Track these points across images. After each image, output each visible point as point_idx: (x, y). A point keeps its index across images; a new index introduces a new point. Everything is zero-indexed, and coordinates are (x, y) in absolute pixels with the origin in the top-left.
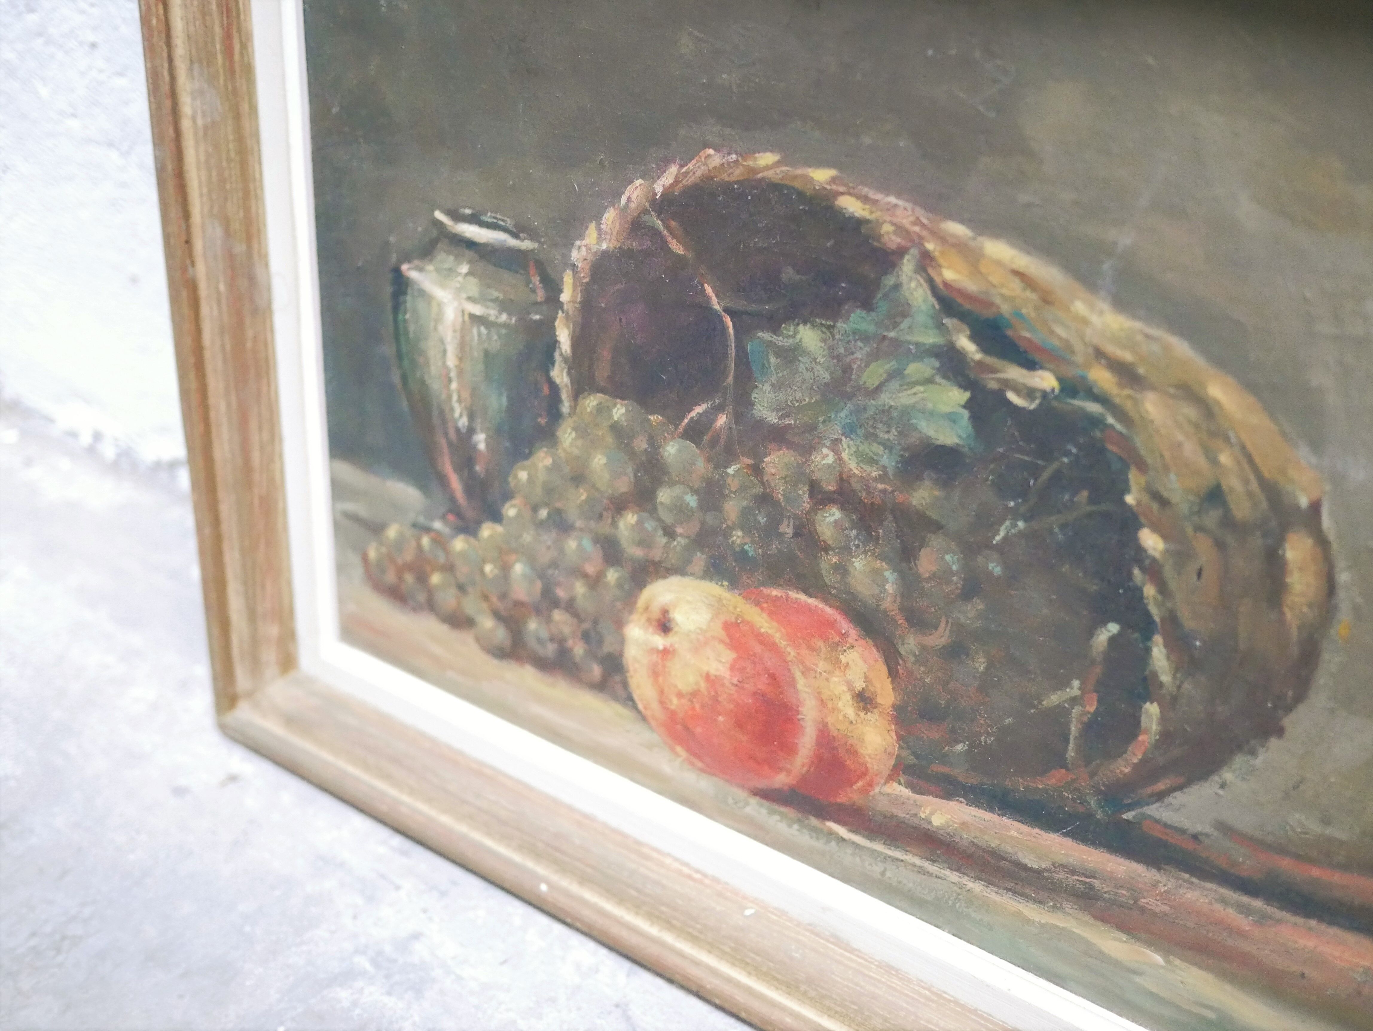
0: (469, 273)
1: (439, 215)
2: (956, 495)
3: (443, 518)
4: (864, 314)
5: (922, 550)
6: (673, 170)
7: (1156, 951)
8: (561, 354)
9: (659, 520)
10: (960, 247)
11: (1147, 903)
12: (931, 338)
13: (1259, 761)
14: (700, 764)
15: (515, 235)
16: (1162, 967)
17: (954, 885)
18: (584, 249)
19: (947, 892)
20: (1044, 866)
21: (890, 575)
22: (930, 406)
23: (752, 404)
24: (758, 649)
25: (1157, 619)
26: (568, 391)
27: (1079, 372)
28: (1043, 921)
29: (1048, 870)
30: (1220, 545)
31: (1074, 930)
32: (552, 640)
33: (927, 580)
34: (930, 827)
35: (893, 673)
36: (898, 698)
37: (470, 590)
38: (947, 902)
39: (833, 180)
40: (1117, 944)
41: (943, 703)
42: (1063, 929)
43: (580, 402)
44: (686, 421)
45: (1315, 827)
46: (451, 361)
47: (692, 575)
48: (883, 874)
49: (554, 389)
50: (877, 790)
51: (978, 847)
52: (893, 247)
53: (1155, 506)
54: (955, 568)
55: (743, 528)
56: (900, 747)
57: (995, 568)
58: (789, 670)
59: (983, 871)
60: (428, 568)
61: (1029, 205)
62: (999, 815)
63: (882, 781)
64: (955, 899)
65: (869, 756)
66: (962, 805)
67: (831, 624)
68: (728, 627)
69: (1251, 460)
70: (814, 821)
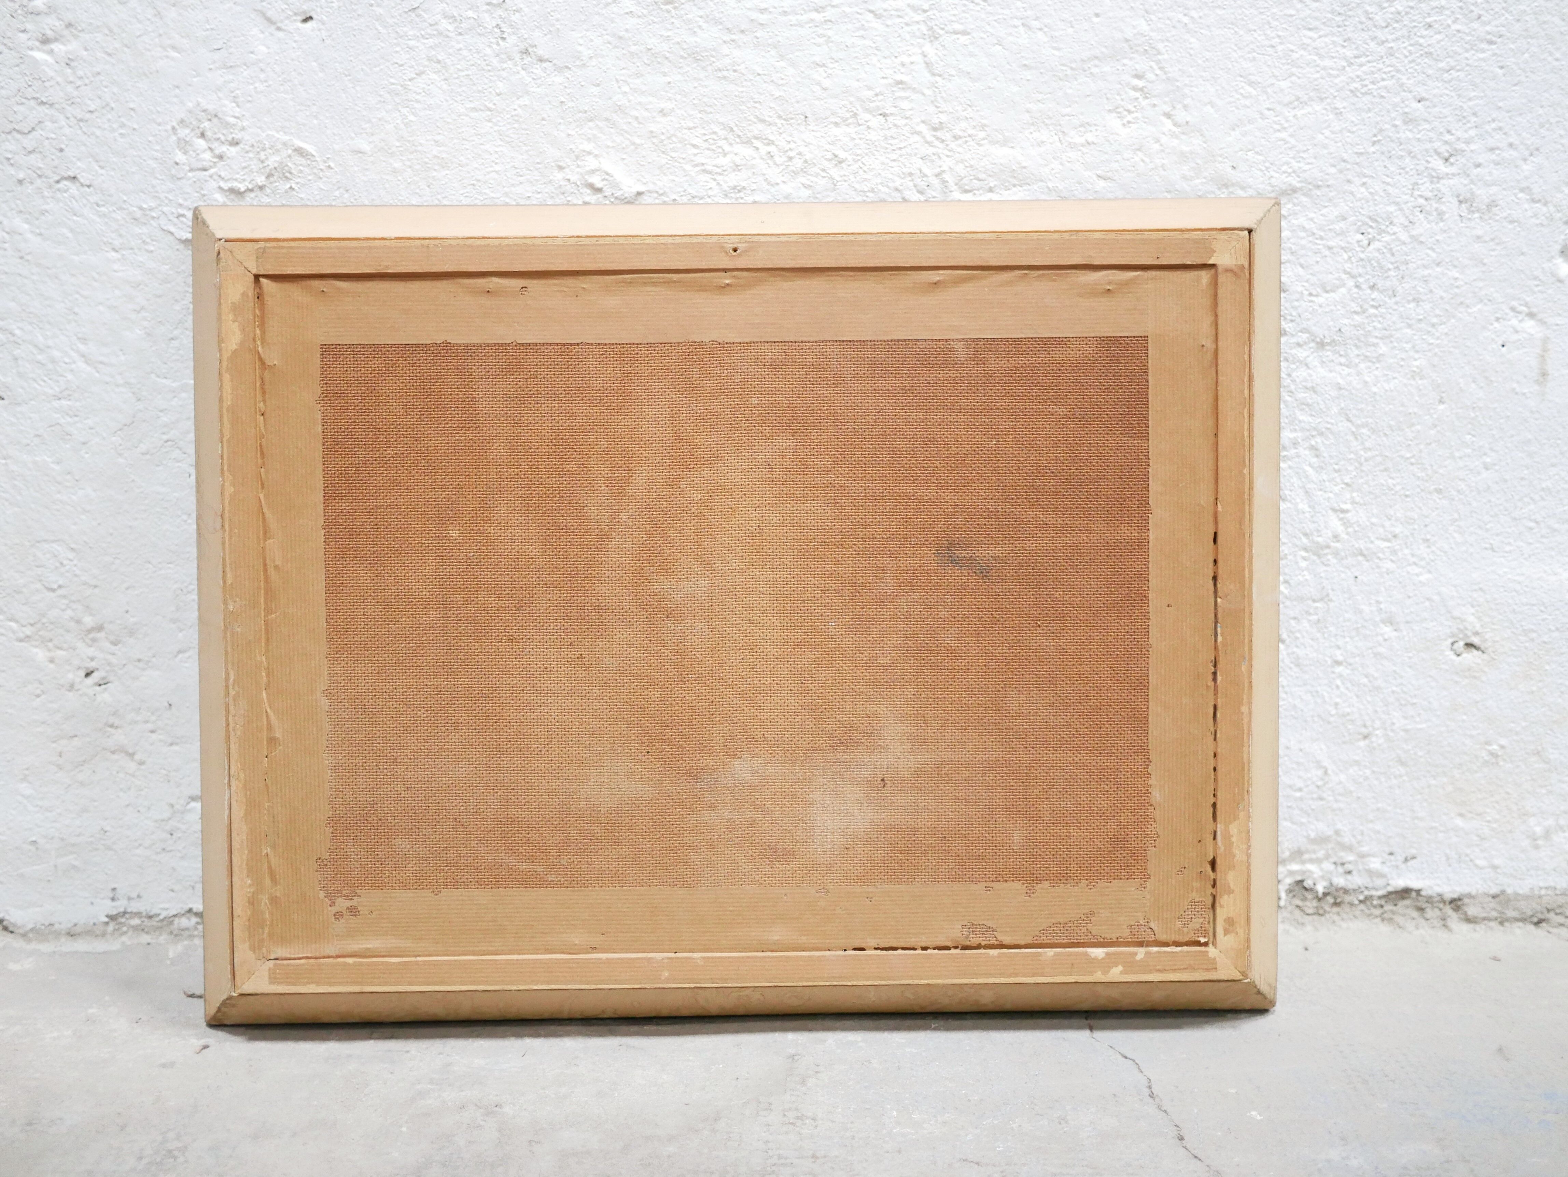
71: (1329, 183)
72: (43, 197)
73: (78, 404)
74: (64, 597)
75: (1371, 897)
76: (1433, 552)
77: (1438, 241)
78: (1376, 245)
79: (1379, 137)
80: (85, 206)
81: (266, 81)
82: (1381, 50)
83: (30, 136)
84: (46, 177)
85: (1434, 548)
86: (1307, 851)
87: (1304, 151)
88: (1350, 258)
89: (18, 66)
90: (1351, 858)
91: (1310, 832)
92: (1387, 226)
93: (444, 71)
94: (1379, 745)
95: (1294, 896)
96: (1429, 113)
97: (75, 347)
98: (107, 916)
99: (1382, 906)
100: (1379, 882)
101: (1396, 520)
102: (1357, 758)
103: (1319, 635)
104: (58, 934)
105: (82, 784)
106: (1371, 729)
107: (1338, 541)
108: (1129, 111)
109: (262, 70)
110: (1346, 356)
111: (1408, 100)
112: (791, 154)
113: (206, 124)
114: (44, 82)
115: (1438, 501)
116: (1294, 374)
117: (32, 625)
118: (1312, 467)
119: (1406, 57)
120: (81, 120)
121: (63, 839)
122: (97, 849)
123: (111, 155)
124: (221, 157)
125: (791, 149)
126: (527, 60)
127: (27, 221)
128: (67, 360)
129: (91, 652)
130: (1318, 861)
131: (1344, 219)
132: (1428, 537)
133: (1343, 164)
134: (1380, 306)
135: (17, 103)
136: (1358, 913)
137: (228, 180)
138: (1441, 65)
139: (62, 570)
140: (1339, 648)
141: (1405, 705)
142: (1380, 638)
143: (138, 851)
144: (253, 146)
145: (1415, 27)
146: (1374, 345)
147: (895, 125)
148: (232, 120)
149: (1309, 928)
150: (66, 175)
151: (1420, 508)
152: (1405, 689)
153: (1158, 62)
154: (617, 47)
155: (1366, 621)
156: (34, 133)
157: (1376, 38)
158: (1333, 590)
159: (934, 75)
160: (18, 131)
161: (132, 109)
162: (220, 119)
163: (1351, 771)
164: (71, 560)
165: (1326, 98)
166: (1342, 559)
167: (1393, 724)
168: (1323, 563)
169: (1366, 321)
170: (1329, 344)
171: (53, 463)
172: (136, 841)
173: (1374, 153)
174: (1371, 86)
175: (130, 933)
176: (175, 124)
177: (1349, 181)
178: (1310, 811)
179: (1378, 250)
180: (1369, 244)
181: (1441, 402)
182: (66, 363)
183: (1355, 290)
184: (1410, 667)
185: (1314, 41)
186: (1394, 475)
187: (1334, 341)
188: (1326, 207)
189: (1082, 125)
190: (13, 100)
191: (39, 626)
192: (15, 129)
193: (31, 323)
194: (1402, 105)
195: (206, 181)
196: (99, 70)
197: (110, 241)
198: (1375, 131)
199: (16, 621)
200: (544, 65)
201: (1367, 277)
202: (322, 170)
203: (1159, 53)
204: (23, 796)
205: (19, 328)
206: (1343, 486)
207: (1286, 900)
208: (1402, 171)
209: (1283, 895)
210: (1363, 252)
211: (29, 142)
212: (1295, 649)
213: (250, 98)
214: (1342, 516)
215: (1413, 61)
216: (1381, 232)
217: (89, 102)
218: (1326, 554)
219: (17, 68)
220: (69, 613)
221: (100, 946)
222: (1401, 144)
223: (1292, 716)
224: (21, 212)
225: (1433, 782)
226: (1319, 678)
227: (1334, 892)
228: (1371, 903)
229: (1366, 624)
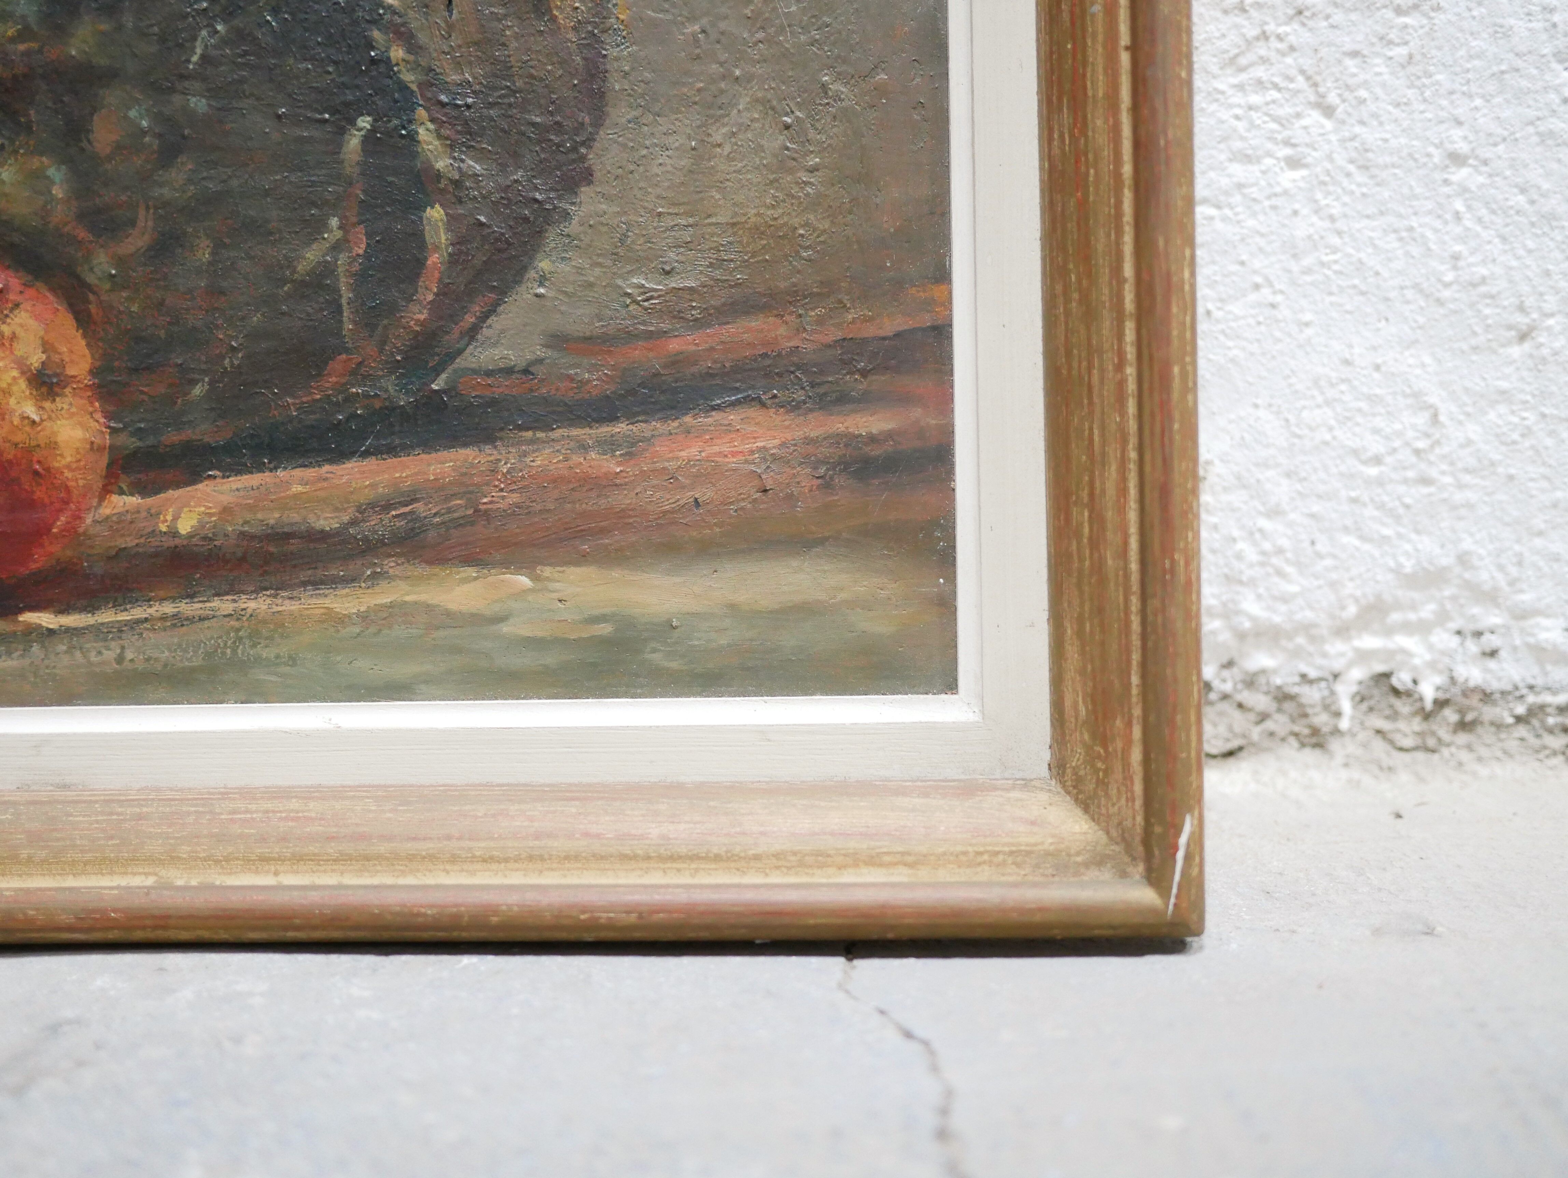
5: (95, 118)
7: (518, 571)
11: (491, 502)
13: (574, 227)
16: (530, 590)
17: (227, 619)
19: (221, 637)
20: (346, 519)
21: (56, 174)
25: (414, 87)
28: (362, 609)
29: (353, 523)
31: (407, 598)
33: (109, 158)
34: (177, 541)
35: (83, 320)
36: (97, 356)
38: (224, 653)
40: (466, 588)
41: (162, 334)
42: (391, 605)
45: (657, 285)
48: (120, 659)
50: (89, 521)
51: (253, 537)
54: (144, 123)
56: (114, 431)
57: (199, 104)
59: (265, 573)
62: (271, 471)
63: (95, 502)
64: (234, 642)
65: (68, 467)
66: (218, 480)
75: (1542, 707)
86: (1397, 606)
90: (1495, 619)
91: (1402, 559)
94: (1556, 353)
95: (1371, 709)
100: (1561, 676)
102: (1504, 385)
103: (1410, 93)
106: (1535, 316)
130: (1422, 628)
136: (1512, 745)
140: (1459, 123)
149: (1404, 777)
155: (1519, 55)
163: (1492, 416)
178: (1401, 511)
207: (1353, 718)
209: (1346, 706)
212: (1358, 129)
223: (1354, 287)
226: (1415, 197)
227: (1460, 699)
228: (1543, 722)
229: (1519, 63)
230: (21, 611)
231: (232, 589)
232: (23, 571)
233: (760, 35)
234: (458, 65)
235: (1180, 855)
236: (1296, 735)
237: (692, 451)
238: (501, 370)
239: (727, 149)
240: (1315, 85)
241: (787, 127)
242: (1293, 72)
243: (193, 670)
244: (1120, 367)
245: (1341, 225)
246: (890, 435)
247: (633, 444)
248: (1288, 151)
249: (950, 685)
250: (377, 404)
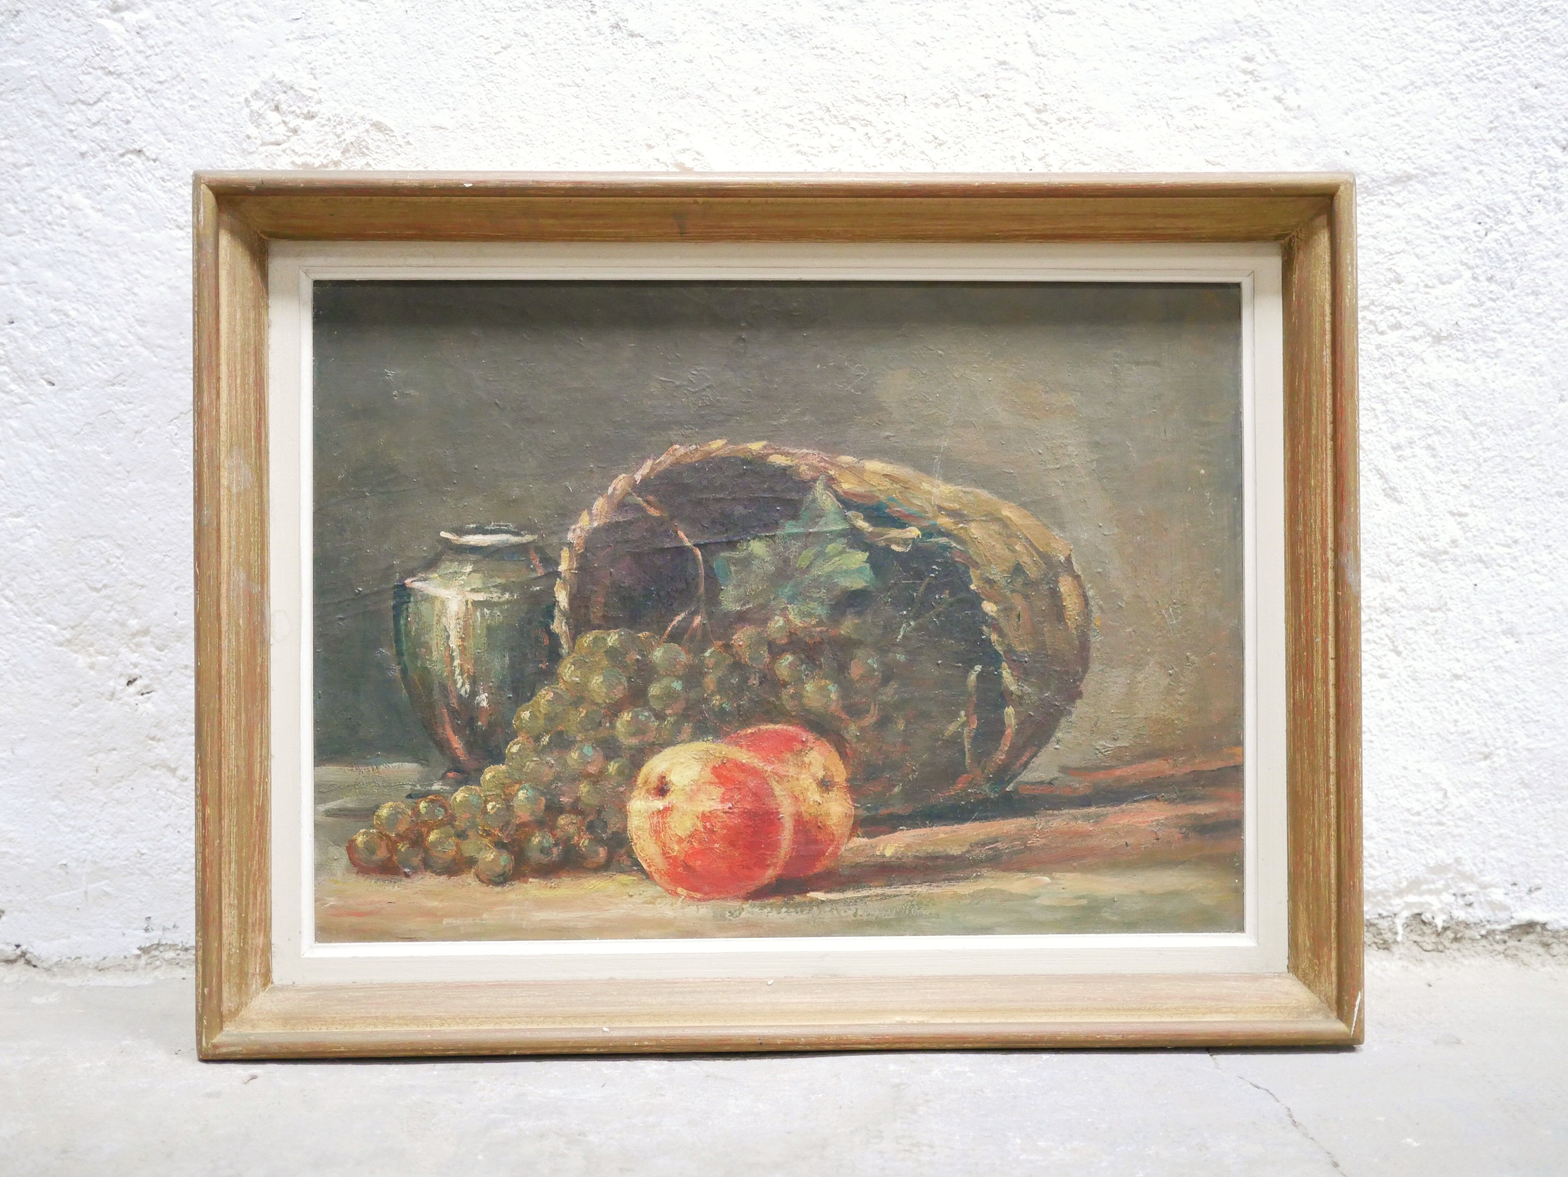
0: (474, 571)
1: (443, 534)
2: (869, 619)
3: (443, 778)
4: (794, 522)
5: (852, 662)
6: (649, 463)
7: (1044, 875)
8: (560, 610)
9: (651, 710)
10: (851, 469)
11: (1032, 843)
12: (840, 526)
13: (1073, 718)
14: (699, 895)
15: (517, 534)
16: (1050, 884)
17: (907, 896)
18: (578, 530)
19: (904, 904)
20: (964, 850)
21: (832, 688)
22: (845, 567)
23: (719, 603)
24: (741, 777)
25: (1001, 653)
26: (567, 636)
27: (932, 522)
28: (971, 892)
29: (968, 852)
30: (1026, 597)
31: (992, 887)
32: (556, 845)
33: (858, 681)
34: (884, 859)
35: (843, 755)
37: (471, 833)
38: (905, 912)
39: (765, 447)
40: (1020, 882)
41: (880, 763)
42: (985, 890)
43: (578, 642)
44: (669, 629)
45: (1111, 745)
46: (454, 643)
47: (683, 742)
48: (855, 915)
49: (554, 637)
50: (843, 849)
51: (920, 858)
52: (809, 478)
53: (987, 586)
54: (875, 666)
55: (719, 692)
56: (856, 808)
57: (901, 657)
58: (768, 784)
59: (926, 875)
60: (424, 830)
61: (887, 437)
62: (930, 827)
63: (846, 840)
64: (910, 907)
65: (834, 824)
66: (905, 831)
67: (792, 739)
68: (715, 770)
69: (1032, 545)
70: (798, 898)
71: (1445, 170)
72: (106, 171)
73: (133, 390)
74: (109, 597)
75: (1494, 931)
76: (1555, 559)
77: (1557, 231)
78: (1493, 235)
79: (1496, 124)
80: (150, 180)
81: (345, 53)
82: (1497, 34)
83: (96, 107)
84: (110, 150)
85: (1555, 555)
86: (1426, 882)
87: (1420, 137)
88: (1467, 248)
89: (86, 34)
90: (1470, 888)
91: (1429, 860)
92: (1505, 216)
93: (531, 45)
94: (1501, 766)
95: (1412, 931)
96: (1547, 100)
97: (132, 330)
98: (140, 949)
99: (1505, 942)
100: (1502, 915)
101: (1517, 525)
102: (1478, 780)
103: (1436, 647)
104: (85, 968)
105: (119, 802)
106: (1492, 748)
107: (1457, 546)
108: (1239, 95)
109: (341, 41)
110: (1464, 350)
111: (1525, 86)
112: (888, 135)
113: (282, 97)
114: (112, 51)
115: (1559, 504)
116: (1409, 370)
117: (73, 628)
118: (1429, 468)
119: (1522, 42)
120: (150, 91)
121: (96, 863)
122: (132, 874)
123: (181, 129)
124: (295, 131)
125: (889, 131)
126: (618, 34)
127: (88, 197)
128: (123, 343)
129: (134, 657)
130: (1437, 892)
131: (1460, 207)
132: (1550, 542)
133: (1460, 151)
134: (1498, 298)
135: (84, 73)
136: (1479, 949)
137: (302, 155)
138: (1558, 51)
139: (108, 568)
140: (1458, 661)
141: (1528, 722)
142: (1501, 651)
143: (176, 876)
144: (329, 120)
145: (1531, 11)
146: (1493, 340)
147: (998, 107)
148: (309, 93)
149: (1429, 965)
150: (131, 148)
151: (1541, 512)
152: (1528, 705)
153: (1269, 44)
154: (711, 22)
155: (1486, 632)
156: (100, 104)
157: (1491, 22)
158: (1451, 599)
159: (1038, 55)
160: (83, 102)
161: (204, 80)
162: (295, 91)
163: (1472, 794)
164: (118, 558)
165: (1441, 83)
166: (1461, 565)
167: (1516, 742)
168: (1440, 569)
169: (1484, 314)
170: (1446, 338)
171: (103, 453)
172: (174, 864)
173: (1491, 140)
174: (1487, 71)
175: (163, 968)
176: (248, 95)
177: (1465, 169)
178: (1429, 837)
179: (1496, 240)
180: (1486, 235)
181: (1562, 400)
182: (123, 347)
183: (1473, 282)
184: (1533, 681)
185: (1429, 24)
186: (1513, 477)
187: (1450, 335)
188: (1441, 195)
189: (1190, 109)
190: (79, 69)
191: (79, 629)
192: (79, 100)
193: (86, 304)
194: (1519, 91)
195: (279, 156)
196: (170, 39)
197: (175, 217)
198: (1492, 118)
199: (56, 624)
200: (635, 40)
201: (1485, 268)
202: (400, 146)
203: (1270, 35)
204: (54, 814)
205: (74, 309)
206: (1462, 488)
207: (1403, 935)
208: (1519, 159)
209: (1400, 929)
210: (1480, 242)
211: (93, 114)
212: (1412, 662)
213: (327, 71)
214: (1460, 519)
215: (1530, 46)
216: (1498, 222)
217: (159, 73)
218: (1444, 560)
219: (85, 37)
220: (113, 614)
221: (131, 980)
222: (1518, 131)
223: (1409, 733)
224: (82, 186)
225: (1559, 806)
226: (1438, 693)
227: (1454, 927)
228: (1494, 938)
229: (1486, 635)
230: (808, 892)
231: (909, 882)
232: (811, 873)
233: (1159, 634)
234: (1022, 643)
235: (1356, 1009)
236: (1376, 943)
237: (1125, 821)
238: (1038, 782)
239: (1143, 684)
240: (1393, 642)
241: (1170, 675)
242: (1383, 636)
243: (890, 920)
244: (1328, 794)
245: (1403, 705)
246: (1214, 814)
247: (1098, 817)
248: (1380, 671)
249: (1241, 929)
250: (980, 797)
